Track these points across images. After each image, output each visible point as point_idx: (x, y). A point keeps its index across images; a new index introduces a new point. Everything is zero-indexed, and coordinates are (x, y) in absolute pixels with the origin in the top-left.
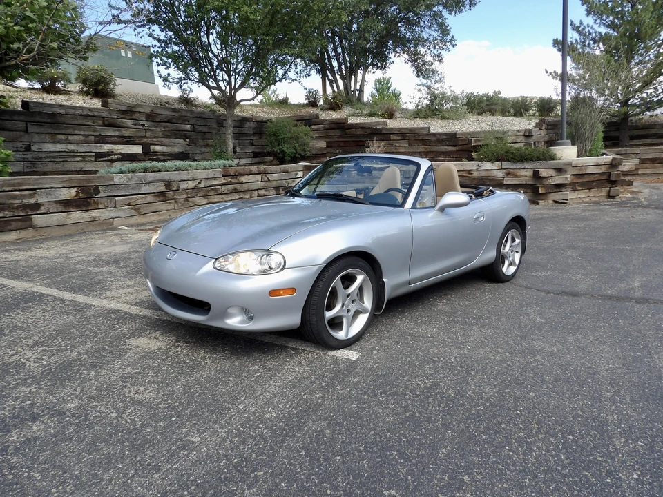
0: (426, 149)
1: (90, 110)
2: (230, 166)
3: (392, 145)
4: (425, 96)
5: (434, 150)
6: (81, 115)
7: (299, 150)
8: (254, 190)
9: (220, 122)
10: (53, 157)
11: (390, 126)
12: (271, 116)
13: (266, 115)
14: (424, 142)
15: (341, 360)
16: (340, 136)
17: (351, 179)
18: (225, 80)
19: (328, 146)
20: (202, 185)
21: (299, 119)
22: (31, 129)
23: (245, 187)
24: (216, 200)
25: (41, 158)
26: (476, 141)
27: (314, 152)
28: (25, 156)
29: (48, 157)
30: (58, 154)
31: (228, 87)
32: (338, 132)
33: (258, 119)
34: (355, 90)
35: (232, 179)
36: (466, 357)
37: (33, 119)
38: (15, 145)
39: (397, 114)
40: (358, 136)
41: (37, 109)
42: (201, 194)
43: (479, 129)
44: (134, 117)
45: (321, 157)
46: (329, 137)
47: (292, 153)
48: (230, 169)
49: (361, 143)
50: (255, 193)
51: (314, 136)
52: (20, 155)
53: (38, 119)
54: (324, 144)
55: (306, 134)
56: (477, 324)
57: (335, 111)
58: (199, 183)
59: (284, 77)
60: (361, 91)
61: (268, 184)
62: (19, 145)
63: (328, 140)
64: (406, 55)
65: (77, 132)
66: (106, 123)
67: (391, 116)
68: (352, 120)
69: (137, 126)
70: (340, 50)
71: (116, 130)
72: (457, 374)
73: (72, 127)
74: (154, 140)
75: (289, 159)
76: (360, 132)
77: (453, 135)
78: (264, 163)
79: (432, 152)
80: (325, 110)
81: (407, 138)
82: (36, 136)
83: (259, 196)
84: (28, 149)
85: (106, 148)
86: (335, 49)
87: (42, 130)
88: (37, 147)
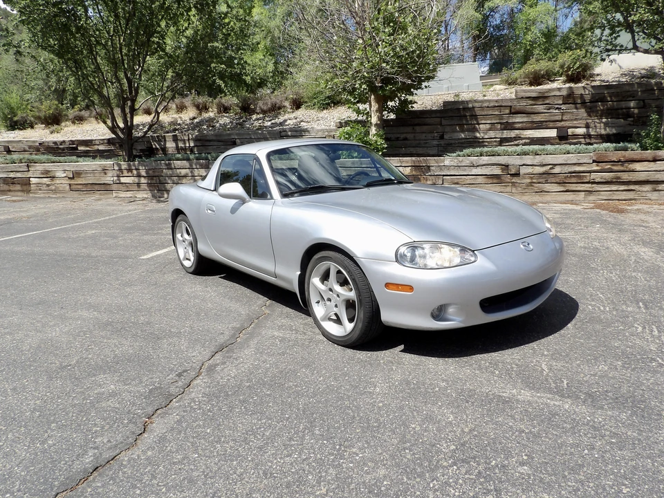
1: (496, 101)
6: (488, 107)
10: (462, 143)
22: (444, 122)
25: (451, 144)
28: (439, 143)
29: (457, 143)
37: (446, 115)
38: (432, 135)
41: (449, 107)
44: (547, 102)
52: (435, 142)
53: (450, 114)
62: (435, 135)
65: (483, 122)
66: (513, 111)
69: (551, 111)
71: (524, 117)
74: (575, 122)
82: (448, 127)
84: (442, 137)
85: (513, 134)
87: (452, 122)
88: (449, 136)
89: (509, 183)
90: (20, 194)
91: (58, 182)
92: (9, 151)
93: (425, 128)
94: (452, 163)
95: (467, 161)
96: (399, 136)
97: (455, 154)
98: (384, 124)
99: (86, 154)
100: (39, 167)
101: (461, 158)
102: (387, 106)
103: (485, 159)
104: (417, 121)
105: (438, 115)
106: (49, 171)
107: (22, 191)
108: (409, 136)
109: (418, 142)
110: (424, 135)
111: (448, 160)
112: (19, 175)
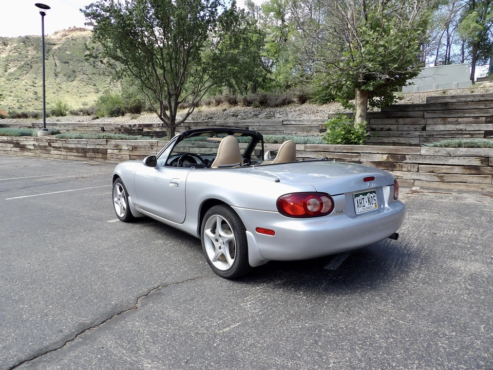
1: (482, 96)
6: (472, 101)
10: (443, 135)
22: (427, 115)
25: (433, 135)
28: (421, 134)
29: (438, 135)
30: (448, 132)
37: (428, 109)
38: (415, 126)
41: (433, 102)
52: (418, 133)
53: (433, 108)
62: (418, 126)
65: (466, 115)
73: (462, 112)
82: (431, 120)
84: (424, 129)
87: (435, 115)
88: (431, 128)
89: (489, 174)
90: (101, 160)
91: (123, 153)
92: (103, 130)
93: (408, 120)
94: (428, 153)
95: (444, 151)
96: (383, 126)
97: (432, 145)
98: (369, 116)
99: (148, 134)
100: (113, 142)
101: (437, 149)
102: (373, 101)
103: (463, 150)
104: (400, 114)
105: (420, 109)
106: (118, 145)
107: (102, 158)
108: (392, 127)
109: (400, 132)
110: (407, 126)
111: (424, 151)
112: (101, 147)
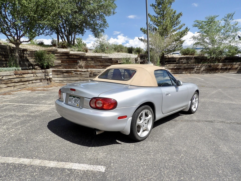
0: (101, 64)
2: (18, 70)
3: (88, 62)
4: (99, 44)
5: (104, 64)
7: (50, 63)
8: (30, 81)
9: (12, 50)
11: (87, 55)
12: (36, 49)
13: (34, 49)
14: (100, 61)
15: (97, 173)
16: (67, 59)
17: (73, 75)
18: (15, 32)
19: (62, 62)
20: (4, 78)
21: (49, 51)
23: (26, 79)
24: (11, 85)
26: (119, 62)
27: (56, 64)
31: (16, 35)
32: (66, 57)
33: (31, 50)
34: (72, 41)
35: (19, 75)
36: (154, 160)
39: (89, 51)
40: (74, 59)
42: (3, 83)
43: (119, 57)
45: (59, 67)
46: (62, 59)
47: (46, 65)
48: (18, 71)
49: (76, 61)
50: (31, 82)
51: (56, 58)
54: (60, 62)
55: (52, 57)
56: (149, 140)
57: (64, 48)
58: (2, 78)
59: (43, 33)
60: (74, 41)
61: (37, 78)
63: (62, 60)
64: (91, 29)
67: (87, 51)
68: (72, 52)
70: (65, 25)
72: (156, 172)
75: (45, 67)
76: (75, 57)
77: (111, 59)
78: (35, 69)
79: (103, 65)
80: (60, 48)
81: (94, 60)
83: (32, 83)
86: (63, 25)
